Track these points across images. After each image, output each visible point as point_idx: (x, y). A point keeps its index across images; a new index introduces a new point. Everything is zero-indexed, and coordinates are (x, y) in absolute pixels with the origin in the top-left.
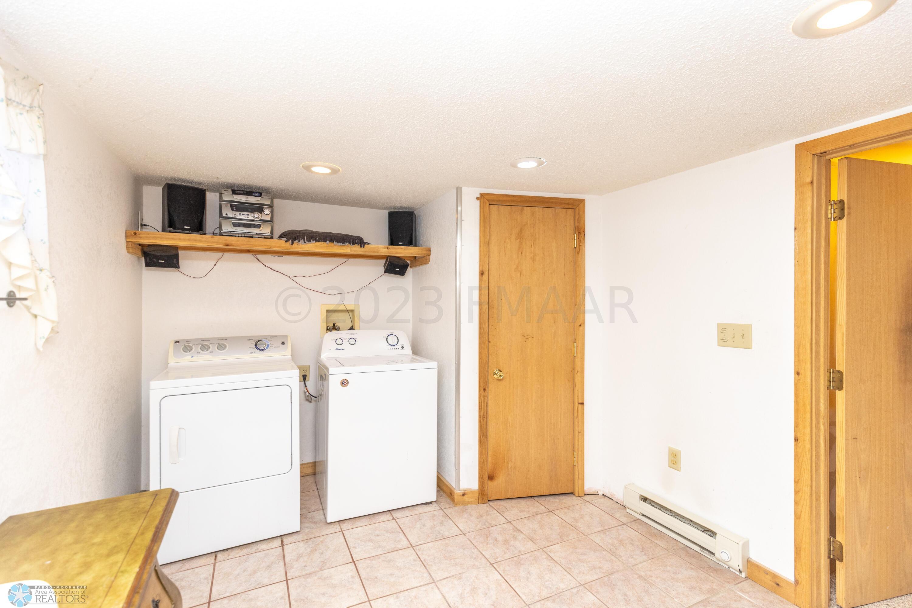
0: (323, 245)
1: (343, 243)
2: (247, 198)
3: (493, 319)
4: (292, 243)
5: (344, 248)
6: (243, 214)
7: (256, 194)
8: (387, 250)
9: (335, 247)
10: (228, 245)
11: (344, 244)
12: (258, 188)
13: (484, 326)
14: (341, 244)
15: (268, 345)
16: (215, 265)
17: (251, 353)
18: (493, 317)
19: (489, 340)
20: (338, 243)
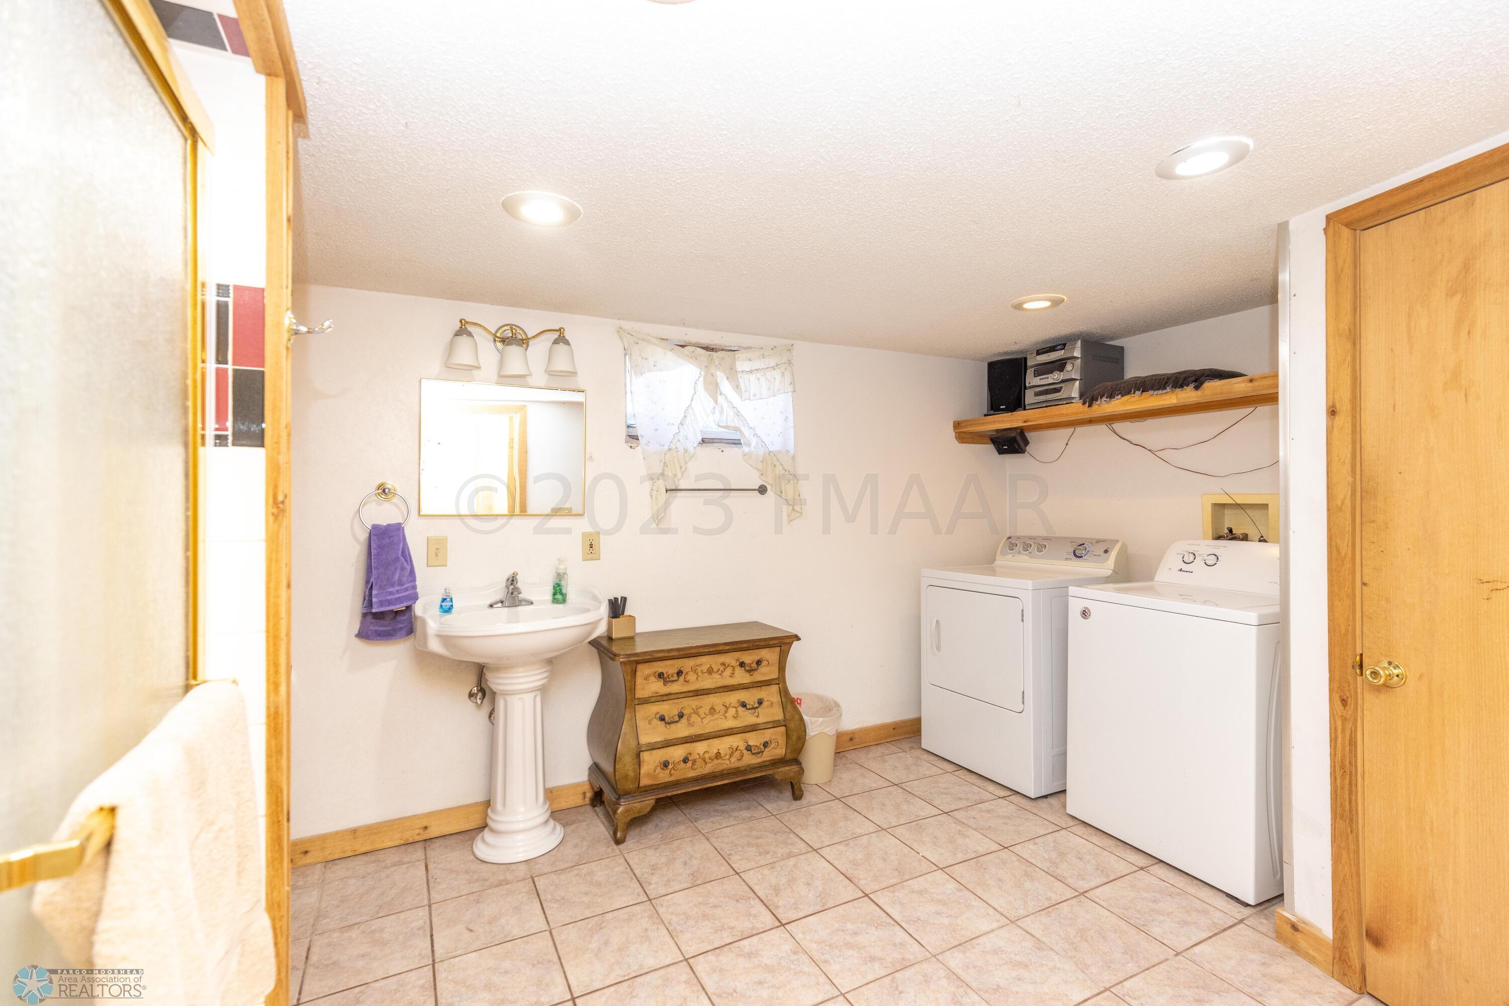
0: (1133, 399)
1: (1163, 390)
2: (1049, 356)
3: (1375, 525)
4: (1090, 406)
5: (1166, 397)
6: (1043, 379)
7: (1059, 347)
8: (1250, 384)
9: (1152, 399)
10: (1025, 422)
11: (1165, 391)
12: (1059, 339)
13: (1338, 541)
14: (1160, 392)
15: (1088, 551)
16: (1067, 444)
17: (1067, 559)
18: (1373, 522)
19: (1364, 578)
20: (1154, 390)
